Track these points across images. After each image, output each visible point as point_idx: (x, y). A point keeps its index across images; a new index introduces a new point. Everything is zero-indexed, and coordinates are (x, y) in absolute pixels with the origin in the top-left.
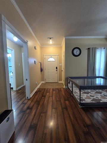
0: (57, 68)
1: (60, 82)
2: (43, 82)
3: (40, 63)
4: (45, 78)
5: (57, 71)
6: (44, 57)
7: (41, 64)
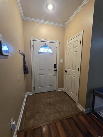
0: (55, 66)
1: (60, 90)
2: (30, 94)
3: (22, 56)
4: (33, 87)
5: (55, 71)
6: (32, 44)
7: (24, 59)
